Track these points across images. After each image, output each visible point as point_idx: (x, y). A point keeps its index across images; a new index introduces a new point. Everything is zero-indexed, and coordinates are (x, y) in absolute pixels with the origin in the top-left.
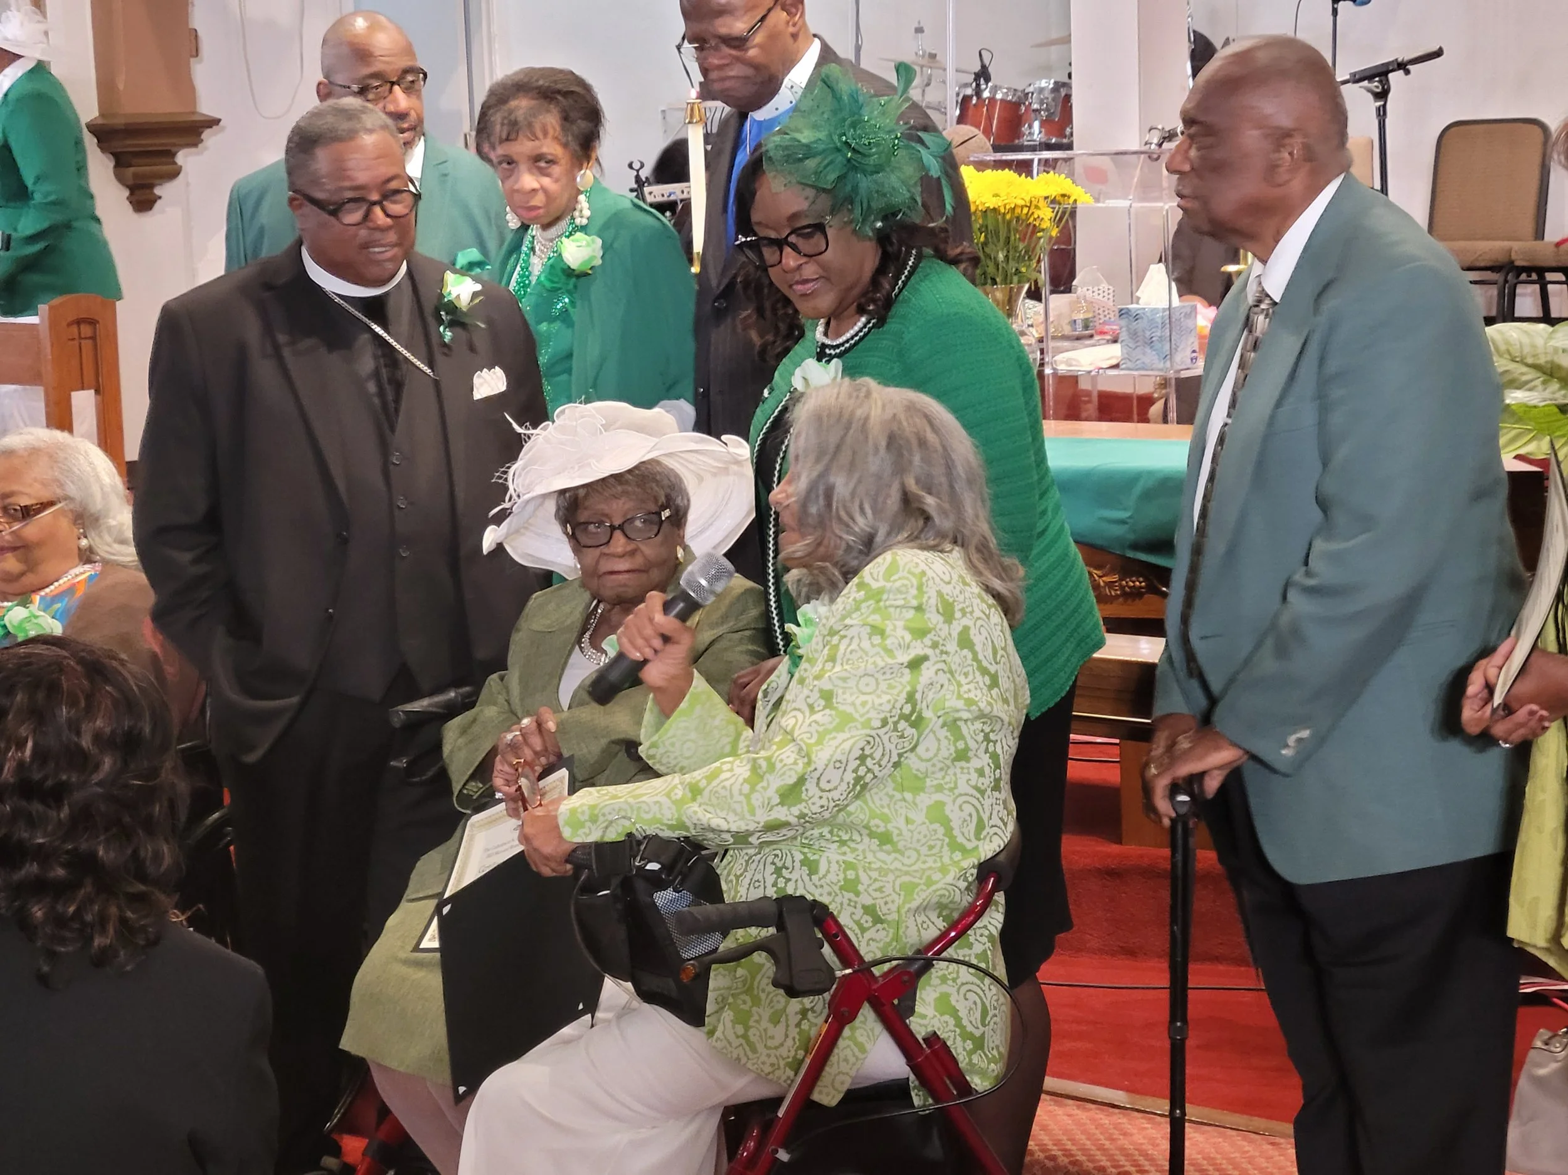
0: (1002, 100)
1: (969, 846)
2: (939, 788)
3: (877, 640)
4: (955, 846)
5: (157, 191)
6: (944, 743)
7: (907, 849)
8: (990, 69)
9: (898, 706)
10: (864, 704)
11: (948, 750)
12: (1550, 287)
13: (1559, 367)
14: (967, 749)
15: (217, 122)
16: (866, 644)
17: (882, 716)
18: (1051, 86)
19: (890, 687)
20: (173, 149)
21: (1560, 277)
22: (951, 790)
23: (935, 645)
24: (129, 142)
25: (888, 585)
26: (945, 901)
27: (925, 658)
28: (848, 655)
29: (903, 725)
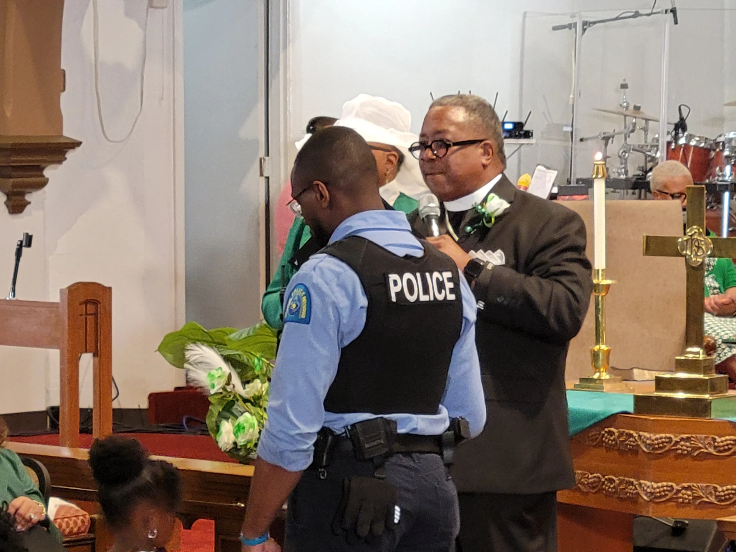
0: (695, 147)
5: (28, 198)
8: (687, 122)
15: (79, 144)
20: (43, 165)
24: (12, 158)
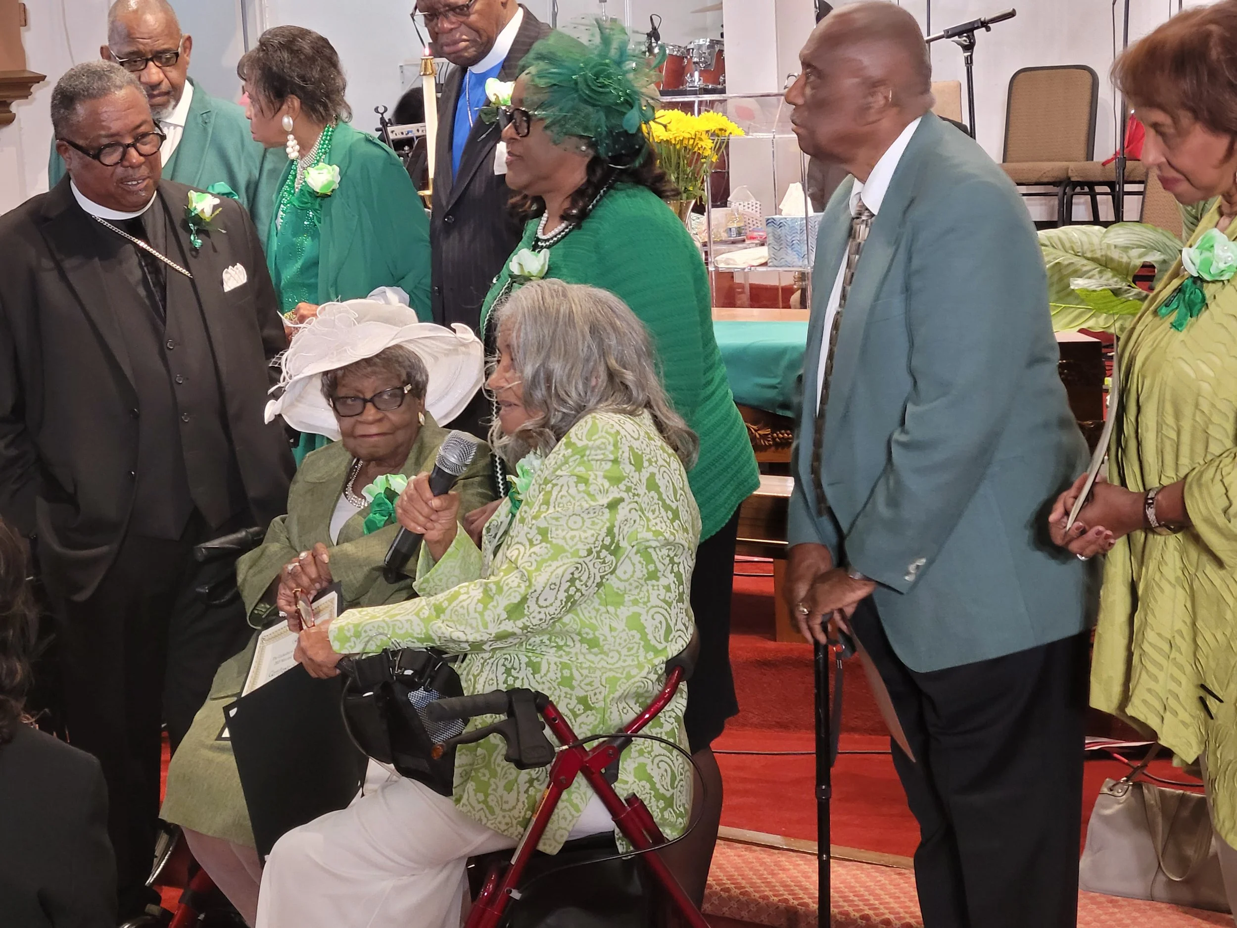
0: (669, 55)
1: (660, 647)
2: (635, 602)
3: (582, 487)
4: (649, 647)
6: (638, 566)
7: (610, 650)
8: (659, 30)
9: (600, 538)
10: (572, 538)
11: (641, 572)
12: (1098, 197)
13: (1112, 260)
14: (657, 570)
15: (43, 78)
16: (573, 491)
17: (588, 547)
18: (708, 44)
19: (593, 523)
20: (8, 101)
21: (1107, 189)
22: (645, 603)
23: (628, 490)
25: (590, 443)
26: (641, 691)
27: (622, 500)
28: (559, 500)
29: (604, 553)
